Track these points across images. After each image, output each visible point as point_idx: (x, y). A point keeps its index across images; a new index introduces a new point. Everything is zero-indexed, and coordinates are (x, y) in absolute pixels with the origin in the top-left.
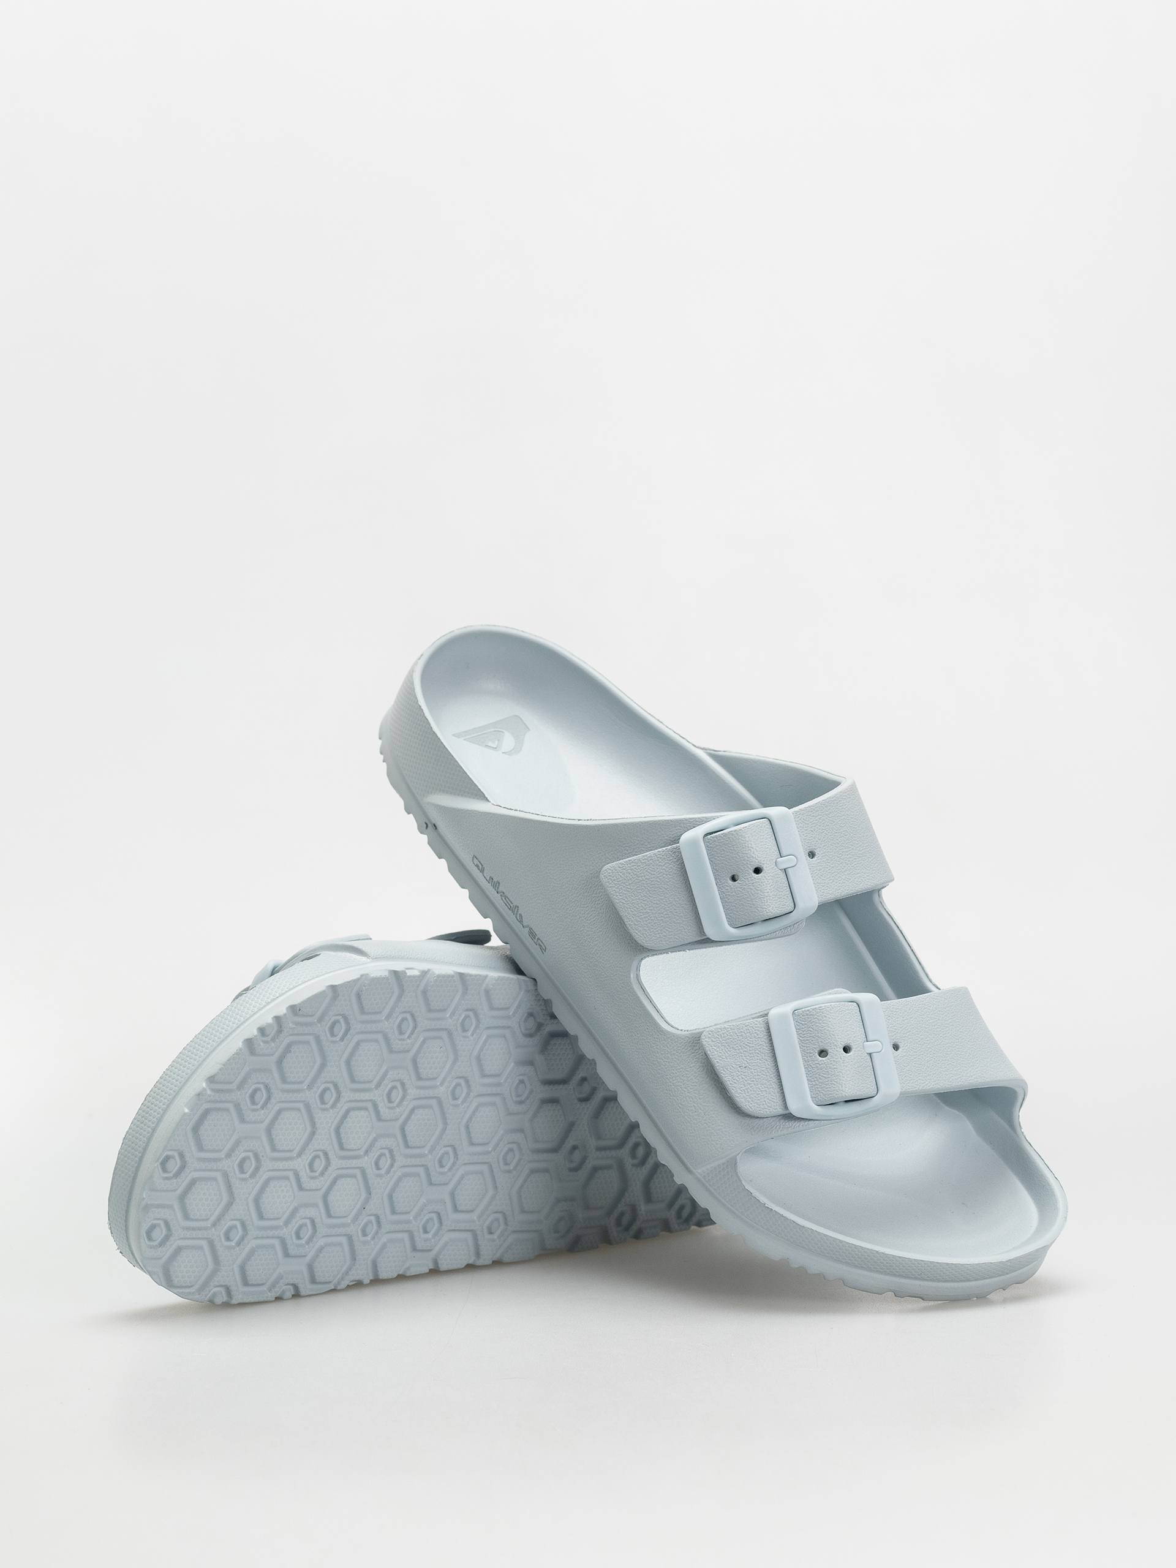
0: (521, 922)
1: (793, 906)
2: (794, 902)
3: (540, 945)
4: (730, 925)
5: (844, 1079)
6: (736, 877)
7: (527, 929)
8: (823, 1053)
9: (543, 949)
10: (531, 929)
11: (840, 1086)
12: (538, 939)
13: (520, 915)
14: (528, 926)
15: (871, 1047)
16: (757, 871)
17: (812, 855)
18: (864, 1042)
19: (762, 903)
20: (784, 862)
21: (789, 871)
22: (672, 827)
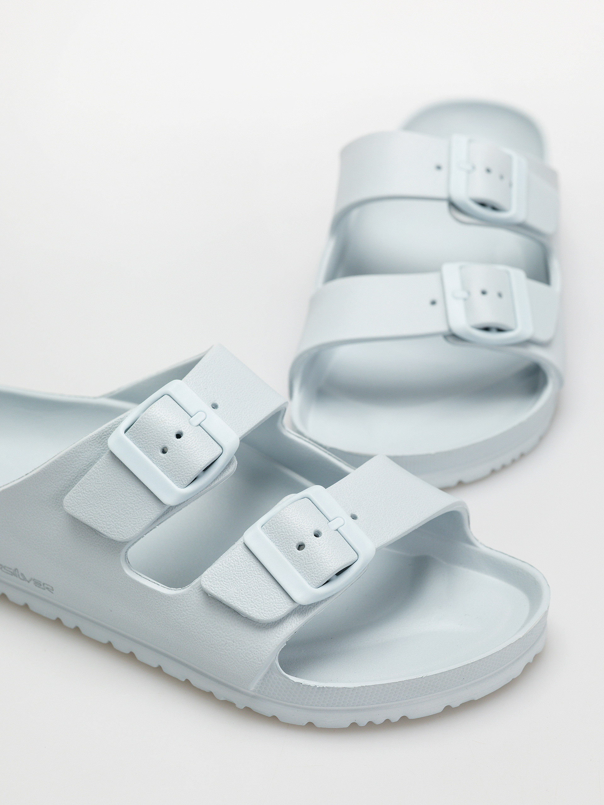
0: (25, 579)
1: (220, 448)
2: (220, 446)
3: (47, 588)
4: (181, 487)
5: (327, 557)
6: (165, 449)
7: (32, 582)
8: (301, 547)
9: (51, 590)
10: (34, 580)
11: (327, 564)
12: (44, 584)
13: (22, 574)
14: (30, 580)
15: (335, 525)
16: (179, 436)
17: (215, 406)
18: (328, 523)
19: (195, 457)
20: (196, 420)
21: (203, 424)
22: (99, 439)
